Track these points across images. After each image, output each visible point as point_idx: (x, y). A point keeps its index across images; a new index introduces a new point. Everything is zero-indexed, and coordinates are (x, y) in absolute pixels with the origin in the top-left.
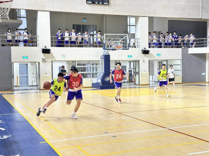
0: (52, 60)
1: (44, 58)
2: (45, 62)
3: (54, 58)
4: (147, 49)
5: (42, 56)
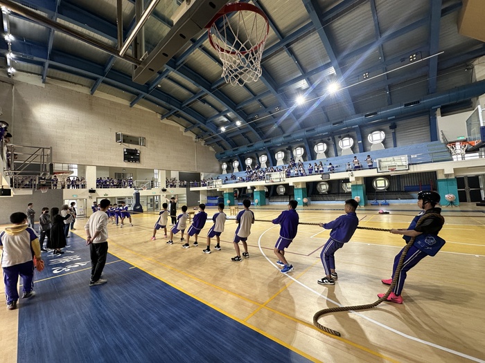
1: (90, 196)
3: (98, 195)
4: (165, 188)
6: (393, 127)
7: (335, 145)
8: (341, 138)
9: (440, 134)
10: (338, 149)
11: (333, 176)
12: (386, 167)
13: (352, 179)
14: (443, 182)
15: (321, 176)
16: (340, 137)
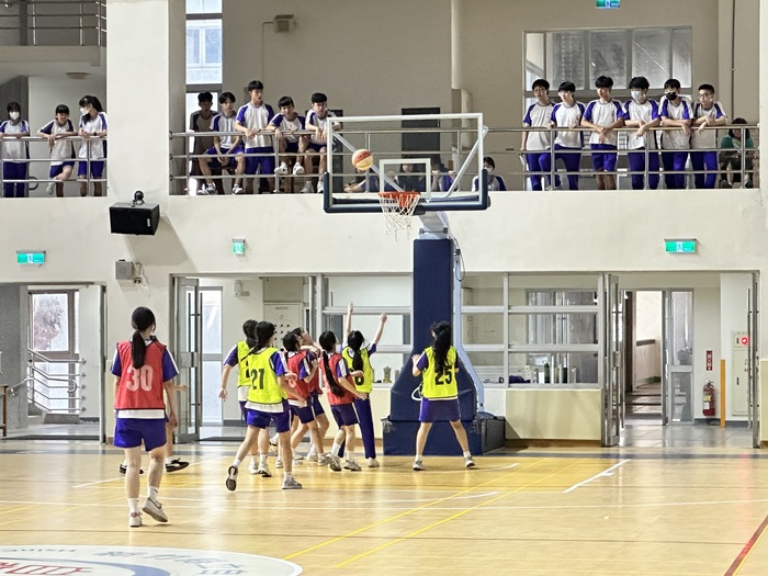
0: (176, 270)
1: (128, 258)
2: (138, 281)
3: (184, 257)
5: (122, 246)
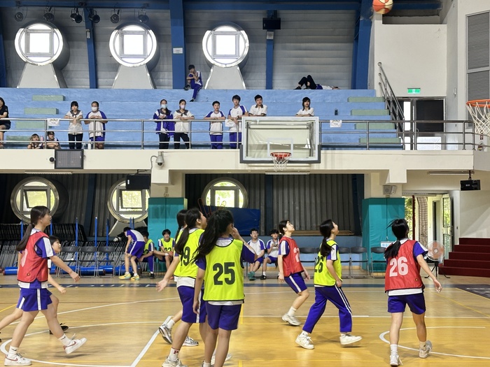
6: (273, 23)
7: (95, 43)
8: (120, 23)
9: (377, 70)
10: (101, 59)
11: (96, 161)
12: (265, 147)
13: (159, 177)
14: (379, 207)
15: (51, 153)
16: (115, 19)
